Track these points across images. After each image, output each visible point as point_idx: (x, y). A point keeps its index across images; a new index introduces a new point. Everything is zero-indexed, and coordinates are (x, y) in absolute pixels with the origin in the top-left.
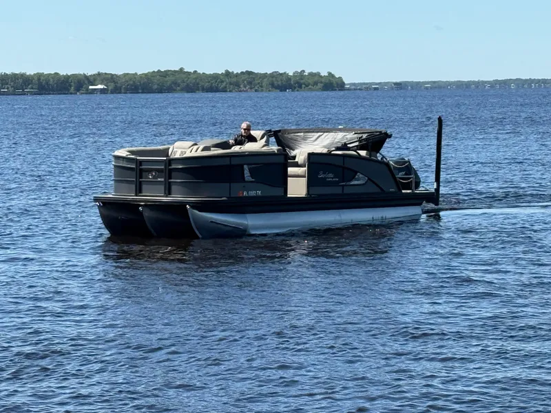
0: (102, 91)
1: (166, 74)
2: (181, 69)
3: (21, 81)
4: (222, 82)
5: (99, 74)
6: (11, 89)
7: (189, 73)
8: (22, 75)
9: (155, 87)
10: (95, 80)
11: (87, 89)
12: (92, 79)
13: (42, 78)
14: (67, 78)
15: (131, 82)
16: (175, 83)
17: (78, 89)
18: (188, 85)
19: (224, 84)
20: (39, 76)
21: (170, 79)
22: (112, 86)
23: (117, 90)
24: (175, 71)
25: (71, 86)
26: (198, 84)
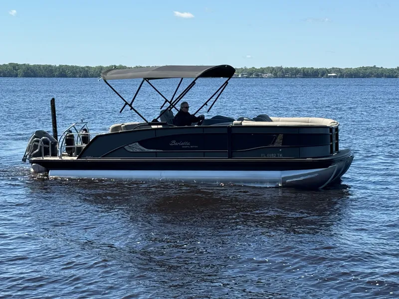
0: (335, 77)
1: (366, 68)
2: (375, 66)
3: (294, 71)
4: (395, 73)
5: (333, 68)
6: (290, 76)
7: (378, 68)
8: (296, 68)
9: (361, 75)
10: (331, 71)
11: (327, 76)
12: (329, 71)
13: (305, 70)
14: (318, 70)
15: (349, 73)
16: (371, 73)
17: (322, 76)
18: (377, 74)
19: (396, 74)
20: (304, 69)
21: (368, 71)
22: (339, 74)
23: (342, 76)
24: (371, 67)
25: (319, 74)
26: (383, 74)
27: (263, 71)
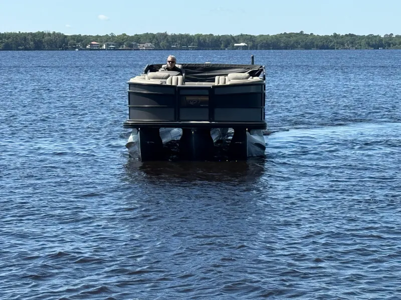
0: (244, 48)
1: (290, 35)
2: (302, 32)
3: (186, 40)
4: (331, 42)
5: (242, 35)
6: (179, 46)
7: (307, 35)
8: (187, 36)
9: (282, 45)
10: (238, 39)
11: (233, 46)
12: (236, 39)
13: (201, 38)
14: (219, 37)
15: (265, 42)
16: (297, 42)
17: (226, 46)
18: (306, 44)
19: (333, 43)
20: (199, 36)
21: (293, 39)
22: (251, 44)
23: (254, 47)
24: (297, 34)
25: (221, 44)
26: (314, 43)
27: (138, 39)
